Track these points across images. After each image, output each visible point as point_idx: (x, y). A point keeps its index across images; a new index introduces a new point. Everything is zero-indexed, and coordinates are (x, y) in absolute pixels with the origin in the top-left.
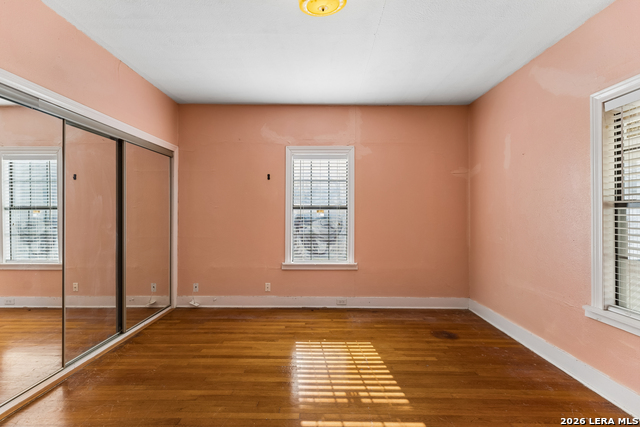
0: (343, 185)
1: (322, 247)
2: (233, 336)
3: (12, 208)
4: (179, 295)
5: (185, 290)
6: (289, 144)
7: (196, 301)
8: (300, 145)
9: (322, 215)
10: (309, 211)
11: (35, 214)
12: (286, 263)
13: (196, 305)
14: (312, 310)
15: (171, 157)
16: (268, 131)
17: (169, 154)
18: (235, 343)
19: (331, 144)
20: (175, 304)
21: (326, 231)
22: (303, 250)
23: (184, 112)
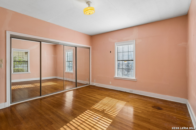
0: (132, 53)
1: (126, 73)
2: (95, 93)
3: (67, 61)
4: (92, 82)
5: (93, 81)
6: (116, 42)
7: (95, 84)
8: (119, 42)
9: (126, 63)
10: (122, 61)
11: (70, 62)
12: (115, 77)
13: (94, 85)
14: (121, 91)
15: (90, 49)
16: (110, 39)
17: (89, 48)
18: (93, 94)
19: (128, 40)
20: (91, 84)
21: (127, 68)
22: (121, 74)
23: (93, 38)
